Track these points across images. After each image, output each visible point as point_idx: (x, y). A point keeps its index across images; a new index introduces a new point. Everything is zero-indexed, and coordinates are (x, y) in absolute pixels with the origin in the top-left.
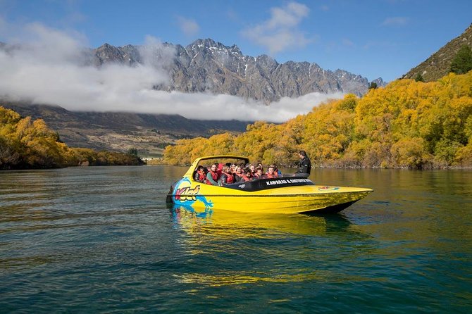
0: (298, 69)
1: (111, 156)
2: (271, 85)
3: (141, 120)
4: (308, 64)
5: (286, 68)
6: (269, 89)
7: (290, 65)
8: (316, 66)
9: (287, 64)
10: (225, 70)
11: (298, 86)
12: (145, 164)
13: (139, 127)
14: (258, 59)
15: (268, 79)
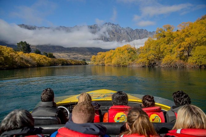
0: (140, 32)
1: (73, 62)
2: (131, 37)
3: (88, 50)
4: (143, 30)
5: (135, 31)
6: (130, 38)
7: (137, 30)
8: (146, 30)
9: (136, 30)
10: (115, 32)
11: (140, 37)
12: (88, 64)
13: (87, 52)
14: (126, 29)
15: (129, 35)
